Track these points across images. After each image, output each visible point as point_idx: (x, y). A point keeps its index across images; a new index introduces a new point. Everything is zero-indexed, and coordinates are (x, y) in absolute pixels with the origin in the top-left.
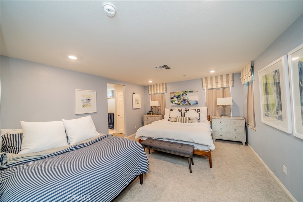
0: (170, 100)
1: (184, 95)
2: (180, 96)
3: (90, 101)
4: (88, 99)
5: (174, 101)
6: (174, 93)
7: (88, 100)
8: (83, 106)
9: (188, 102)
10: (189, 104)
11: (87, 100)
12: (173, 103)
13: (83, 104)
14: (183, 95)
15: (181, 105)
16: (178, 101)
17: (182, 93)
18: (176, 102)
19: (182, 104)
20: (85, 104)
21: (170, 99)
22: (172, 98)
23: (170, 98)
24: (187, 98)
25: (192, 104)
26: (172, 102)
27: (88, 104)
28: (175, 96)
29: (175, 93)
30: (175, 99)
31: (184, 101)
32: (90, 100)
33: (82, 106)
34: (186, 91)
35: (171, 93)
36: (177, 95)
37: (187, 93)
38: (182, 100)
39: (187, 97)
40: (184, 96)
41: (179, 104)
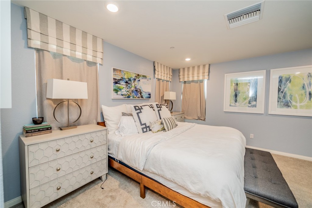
0: (112, 86)
1: (137, 80)
2: (130, 80)
5: (121, 90)
6: (120, 70)
9: (141, 94)
10: (142, 97)
12: (119, 93)
14: (135, 80)
15: (131, 98)
16: (127, 90)
17: (133, 76)
18: (124, 91)
19: (133, 97)
21: (113, 84)
22: (116, 82)
23: (113, 81)
24: (140, 87)
25: (144, 98)
26: (116, 91)
28: (122, 79)
29: (123, 71)
30: (122, 84)
31: (136, 92)
34: (140, 74)
35: (114, 70)
36: (126, 77)
37: (140, 78)
38: (133, 89)
39: (140, 85)
40: (136, 83)
41: (129, 97)
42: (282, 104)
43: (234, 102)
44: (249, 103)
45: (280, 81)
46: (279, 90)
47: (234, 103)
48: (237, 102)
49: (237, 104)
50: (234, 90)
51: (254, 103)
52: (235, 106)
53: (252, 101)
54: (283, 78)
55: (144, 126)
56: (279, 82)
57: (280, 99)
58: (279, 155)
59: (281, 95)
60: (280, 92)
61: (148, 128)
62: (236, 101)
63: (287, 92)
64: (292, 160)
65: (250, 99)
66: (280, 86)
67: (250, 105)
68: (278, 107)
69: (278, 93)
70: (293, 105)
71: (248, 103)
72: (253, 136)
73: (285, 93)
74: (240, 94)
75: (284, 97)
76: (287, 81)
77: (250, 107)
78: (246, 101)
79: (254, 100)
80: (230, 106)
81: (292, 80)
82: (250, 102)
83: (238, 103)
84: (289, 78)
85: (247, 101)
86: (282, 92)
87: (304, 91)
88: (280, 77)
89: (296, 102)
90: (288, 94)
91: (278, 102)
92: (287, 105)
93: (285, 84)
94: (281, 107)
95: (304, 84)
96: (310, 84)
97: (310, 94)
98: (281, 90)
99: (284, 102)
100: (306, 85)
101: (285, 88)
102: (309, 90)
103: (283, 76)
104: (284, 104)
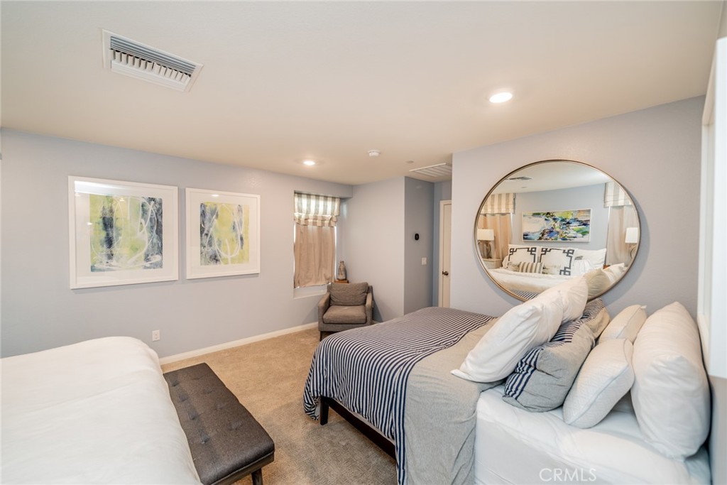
42: (208, 257)
43: (105, 259)
44: (147, 259)
45: (203, 214)
46: (202, 230)
47: (104, 262)
48: (114, 258)
49: (114, 262)
50: (102, 224)
51: (156, 258)
52: (109, 270)
53: (152, 255)
54: (207, 208)
55: (562, 272)
56: (201, 215)
57: (205, 247)
58: (209, 354)
59: (206, 241)
60: (203, 235)
61: (567, 270)
62: (110, 256)
63: (214, 235)
64: (227, 354)
65: (148, 250)
66: (204, 224)
67: (148, 264)
68: (201, 264)
69: (201, 236)
70: (223, 258)
71: (143, 257)
72: (159, 335)
73: (211, 236)
74: (120, 238)
75: (210, 244)
76: (212, 215)
77: (148, 268)
78: (138, 255)
79: (156, 252)
80: (93, 269)
81: (219, 213)
82: (148, 256)
83: (117, 261)
84: (216, 209)
85: (141, 254)
86: (207, 235)
87: (234, 234)
88: (202, 205)
89: (226, 253)
90: (216, 239)
91: (201, 253)
92: (215, 259)
93: (210, 219)
94: (207, 263)
95: (234, 223)
96: (241, 223)
97: (242, 239)
98: (205, 232)
99: (210, 254)
100: (236, 224)
101: (210, 227)
102: (240, 232)
103: (206, 204)
104: (211, 257)
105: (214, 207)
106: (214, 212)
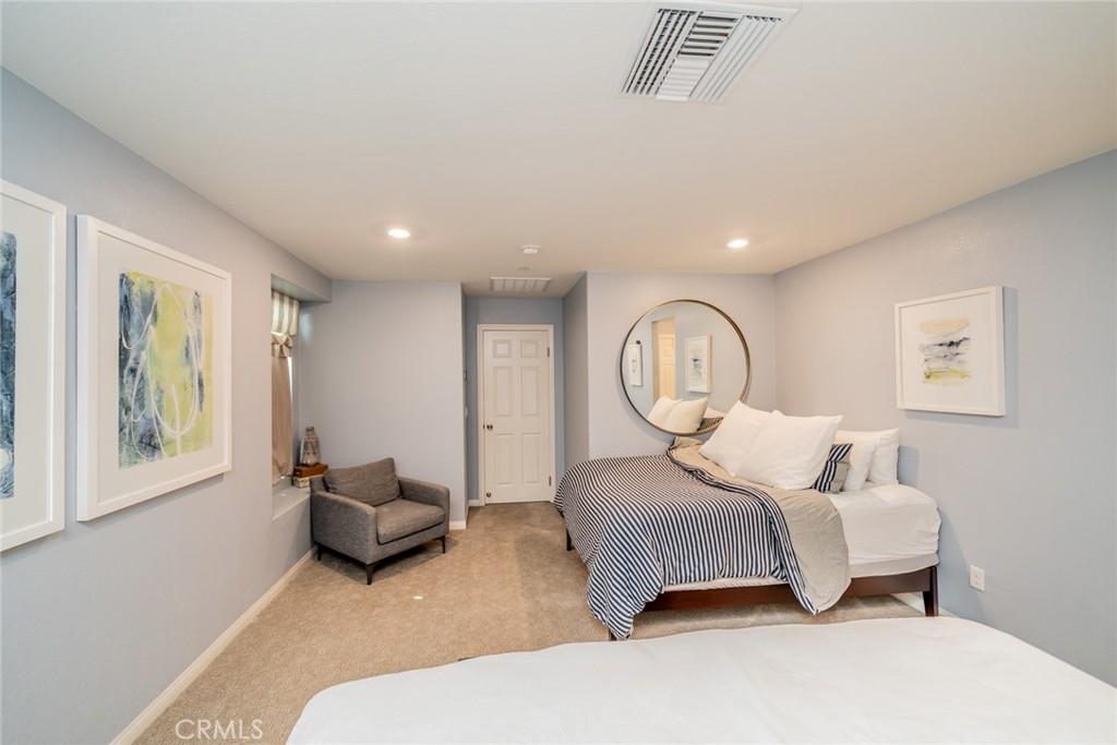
3: (961, 348)
4: (948, 340)
7: (952, 344)
8: (928, 377)
11: (944, 348)
13: (924, 368)
20: (938, 365)
27: (953, 365)
32: (958, 344)
33: (923, 377)
42: (135, 441)
45: (126, 307)
46: (123, 354)
54: (134, 289)
56: (121, 309)
57: (127, 410)
59: (131, 394)
60: (126, 372)
63: (149, 375)
66: (127, 338)
68: (121, 464)
69: (121, 376)
70: (165, 439)
73: (142, 378)
75: (140, 400)
76: (145, 313)
81: (159, 309)
84: (152, 296)
86: (133, 371)
87: (187, 370)
88: (124, 281)
89: (173, 424)
90: (152, 387)
91: (121, 430)
92: (149, 443)
93: (141, 326)
94: (133, 459)
95: (188, 338)
96: (200, 340)
97: (201, 384)
98: (131, 363)
99: (141, 430)
100: (191, 339)
101: (141, 348)
102: (199, 365)
103: (132, 278)
104: (141, 442)
105: (148, 290)
106: (149, 305)
